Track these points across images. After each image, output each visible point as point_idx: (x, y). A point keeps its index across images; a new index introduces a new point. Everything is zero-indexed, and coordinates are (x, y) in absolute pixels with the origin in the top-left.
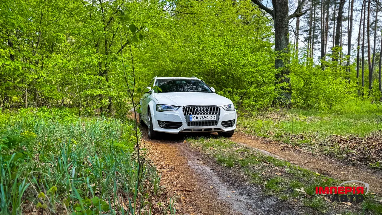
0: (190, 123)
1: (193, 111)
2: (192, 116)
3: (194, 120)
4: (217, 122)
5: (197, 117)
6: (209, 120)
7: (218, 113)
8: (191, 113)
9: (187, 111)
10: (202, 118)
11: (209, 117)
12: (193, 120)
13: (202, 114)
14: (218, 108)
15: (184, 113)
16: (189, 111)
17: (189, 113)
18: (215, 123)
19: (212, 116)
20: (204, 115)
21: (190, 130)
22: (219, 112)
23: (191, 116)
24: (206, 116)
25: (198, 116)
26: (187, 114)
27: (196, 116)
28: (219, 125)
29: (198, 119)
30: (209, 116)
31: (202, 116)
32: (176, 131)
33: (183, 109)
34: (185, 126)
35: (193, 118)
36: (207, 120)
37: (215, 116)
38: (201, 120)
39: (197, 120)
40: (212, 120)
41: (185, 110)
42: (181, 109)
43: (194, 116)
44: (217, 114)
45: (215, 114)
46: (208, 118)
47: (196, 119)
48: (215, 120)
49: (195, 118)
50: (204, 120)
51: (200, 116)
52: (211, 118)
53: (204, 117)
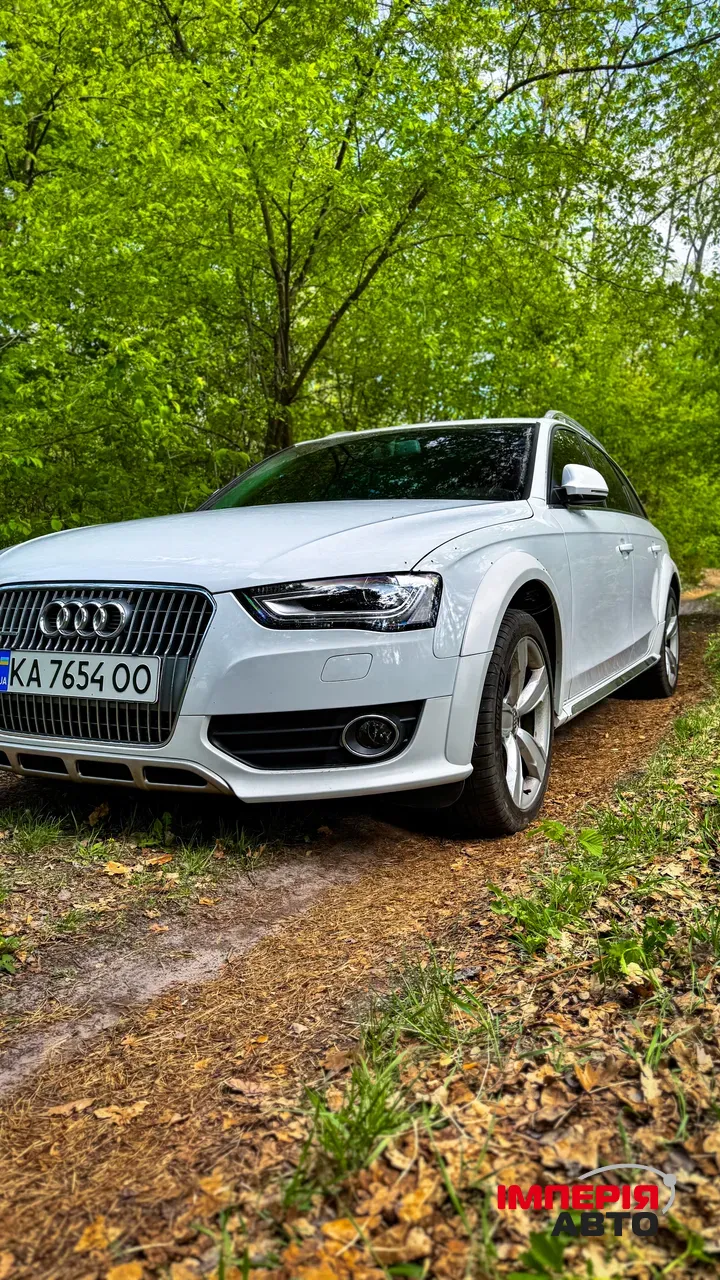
0: (2, 708)
1: (30, 623)
2: (13, 655)
3: (15, 688)
4: (166, 715)
5: (36, 664)
6: (109, 693)
7: (188, 641)
10: (66, 675)
11: (106, 673)
12: (10, 689)
14: (196, 607)
18: (155, 723)
19: (133, 663)
20: (78, 658)
22: (199, 638)
23: (3, 661)
24: (94, 660)
25: (45, 659)
27: (30, 657)
29: (38, 680)
30: (110, 663)
31: (66, 658)
36: (92, 692)
37: (154, 664)
38: (59, 690)
39: (33, 689)
40: (130, 695)
43: (17, 656)
44: (172, 653)
45: (160, 653)
46: (100, 681)
47: (31, 679)
48: (151, 696)
49: (24, 673)
50: (74, 692)
51: (53, 662)
52: (121, 682)
53: (74, 671)
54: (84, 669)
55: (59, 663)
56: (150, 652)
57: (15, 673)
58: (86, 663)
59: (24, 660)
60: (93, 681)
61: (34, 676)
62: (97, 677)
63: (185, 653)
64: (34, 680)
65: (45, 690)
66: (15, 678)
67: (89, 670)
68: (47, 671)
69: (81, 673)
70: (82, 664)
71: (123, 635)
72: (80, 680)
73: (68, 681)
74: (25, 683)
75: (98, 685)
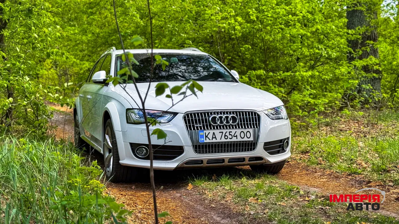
0: (199, 148)
1: (206, 122)
2: (205, 132)
3: (208, 141)
4: (254, 143)
5: (214, 133)
6: (239, 139)
7: (256, 124)
8: (201, 127)
9: (193, 123)
10: (225, 136)
11: (238, 134)
12: (205, 141)
13: (224, 128)
14: (255, 115)
15: (187, 126)
16: (196, 123)
17: (197, 127)
18: (251, 146)
19: (245, 131)
20: (228, 131)
21: (201, 162)
22: (259, 124)
23: (201, 133)
24: (233, 131)
25: (217, 132)
26: (194, 129)
27: (212, 132)
28: (259, 151)
29: (215, 138)
30: (238, 131)
31: (224, 131)
32: (172, 165)
33: (184, 118)
34: (190, 154)
35: (206, 137)
36: (234, 139)
37: (251, 130)
38: (223, 140)
39: (214, 140)
40: (246, 139)
41: (189, 120)
42: (180, 117)
43: (207, 131)
45: (251, 127)
46: (236, 136)
47: (213, 138)
48: (252, 139)
49: (210, 136)
50: (228, 140)
51: (220, 132)
52: (242, 136)
53: (228, 134)
54: (231, 133)
55: (222, 132)
58: (231, 132)
59: (209, 133)
60: (234, 136)
61: (214, 137)
62: (235, 135)
64: (214, 138)
65: (218, 140)
66: (207, 138)
68: (218, 135)
69: (230, 135)
70: (230, 132)
72: (230, 137)
73: (226, 137)
74: (211, 139)
75: (236, 138)
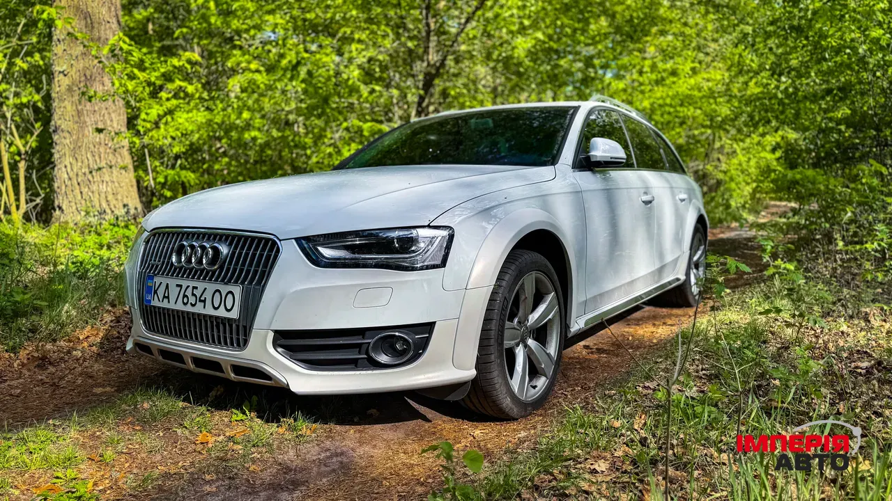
0: (147, 316)
1: (170, 256)
2: (155, 279)
4: (244, 328)
5: (167, 286)
6: (209, 311)
8: (157, 267)
10: (185, 296)
11: (208, 296)
12: (152, 303)
13: (189, 275)
17: (152, 267)
19: (224, 289)
20: (192, 284)
23: (150, 283)
24: (201, 285)
25: (173, 282)
27: (165, 281)
28: (257, 352)
29: (168, 297)
30: (211, 288)
31: (185, 283)
33: (147, 241)
36: (199, 309)
37: (237, 290)
38: (180, 306)
39: (165, 304)
40: (222, 313)
43: (158, 279)
44: (251, 283)
45: (243, 283)
46: (204, 301)
47: (164, 297)
48: (234, 314)
49: (161, 293)
50: (189, 308)
51: (178, 285)
52: (216, 302)
53: (189, 293)
54: (195, 292)
55: (181, 286)
56: (236, 282)
57: (156, 292)
58: (196, 288)
59: (161, 283)
60: (200, 301)
61: (166, 295)
62: (203, 298)
63: (259, 283)
64: (166, 298)
65: (172, 306)
66: (155, 296)
67: (197, 293)
68: (174, 292)
69: (193, 294)
70: (194, 288)
71: (221, 268)
72: (192, 300)
73: (185, 300)
74: (161, 299)
75: (203, 304)
